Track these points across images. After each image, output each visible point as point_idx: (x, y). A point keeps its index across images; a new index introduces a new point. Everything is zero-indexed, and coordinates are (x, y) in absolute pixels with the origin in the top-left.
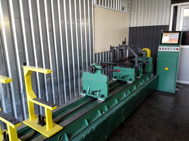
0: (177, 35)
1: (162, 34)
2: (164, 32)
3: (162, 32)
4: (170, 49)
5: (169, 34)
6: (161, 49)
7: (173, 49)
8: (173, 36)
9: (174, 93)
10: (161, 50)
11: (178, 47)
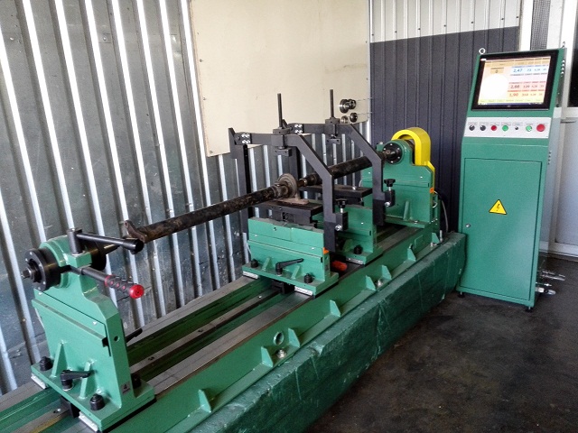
0: (542, 68)
1: (482, 65)
2: (489, 57)
3: (483, 57)
4: (511, 128)
5: (510, 66)
6: (476, 128)
7: (521, 128)
8: (525, 70)
9: (531, 304)
10: (477, 133)
11: (546, 121)
